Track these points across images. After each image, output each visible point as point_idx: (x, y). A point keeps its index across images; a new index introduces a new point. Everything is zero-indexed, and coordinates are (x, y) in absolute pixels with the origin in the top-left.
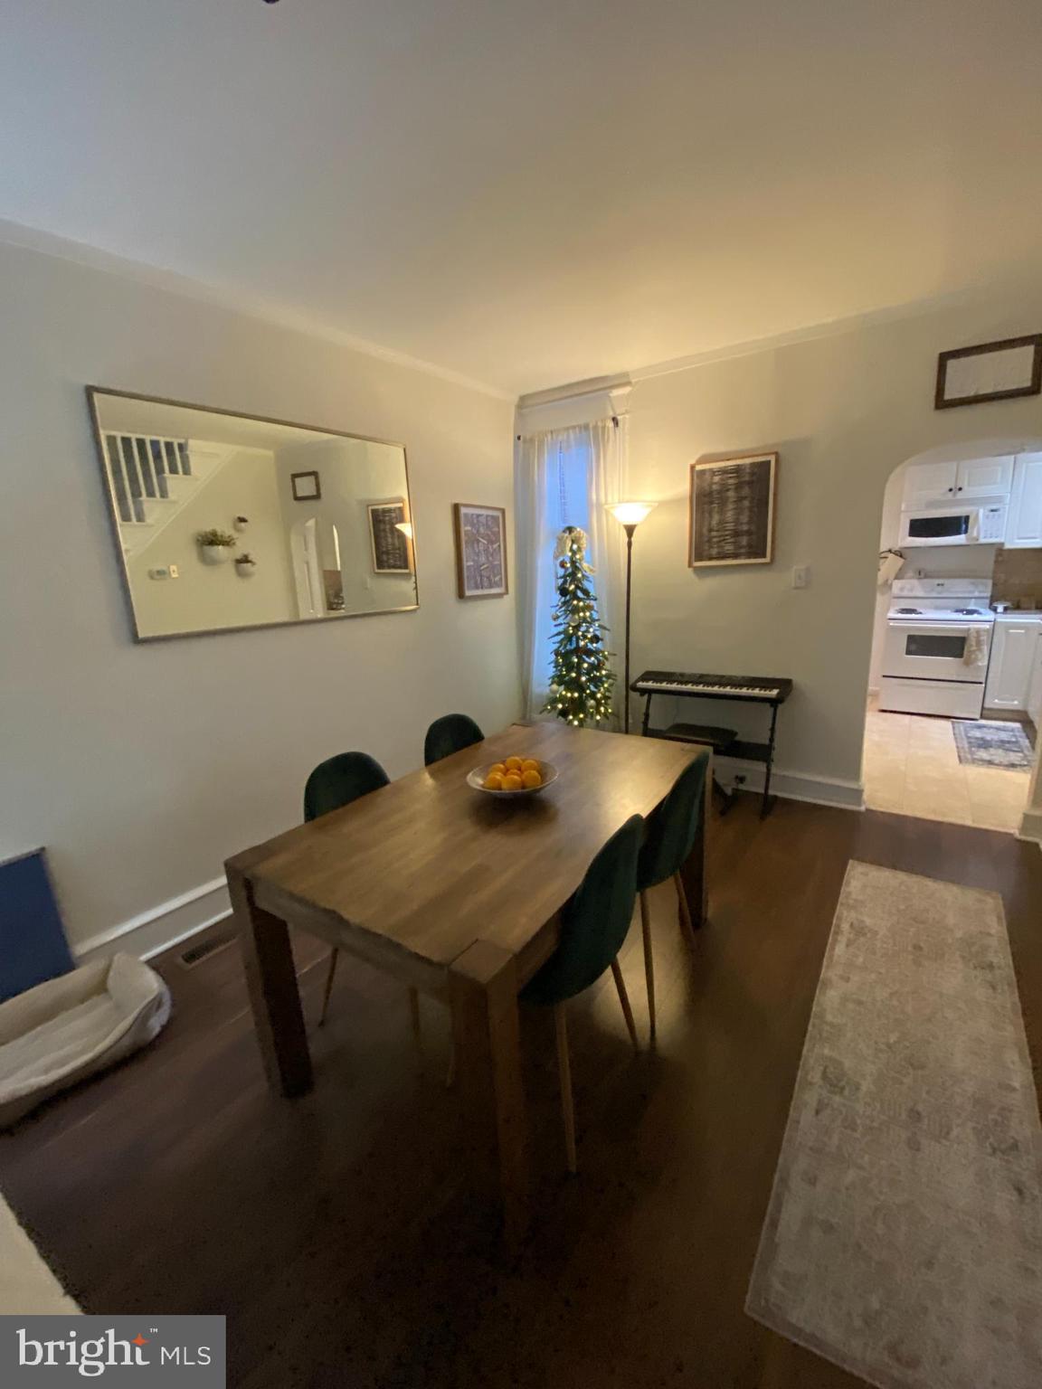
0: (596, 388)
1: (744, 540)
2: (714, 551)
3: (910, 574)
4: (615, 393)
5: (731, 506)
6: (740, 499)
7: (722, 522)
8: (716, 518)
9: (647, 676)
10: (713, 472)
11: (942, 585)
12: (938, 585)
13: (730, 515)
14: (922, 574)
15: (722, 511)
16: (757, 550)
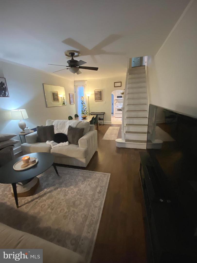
0: (84, 81)
1: (100, 98)
2: (97, 99)
4: (86, 82)
5: (98, 95)
6: (99, 94)
7: (98, 97)
8: (97, 96)
9: (91, 113)
10: (96, 91)
13: (98, 96)
14: (119, 102)
15: (97, 95)
16: (101, 99)
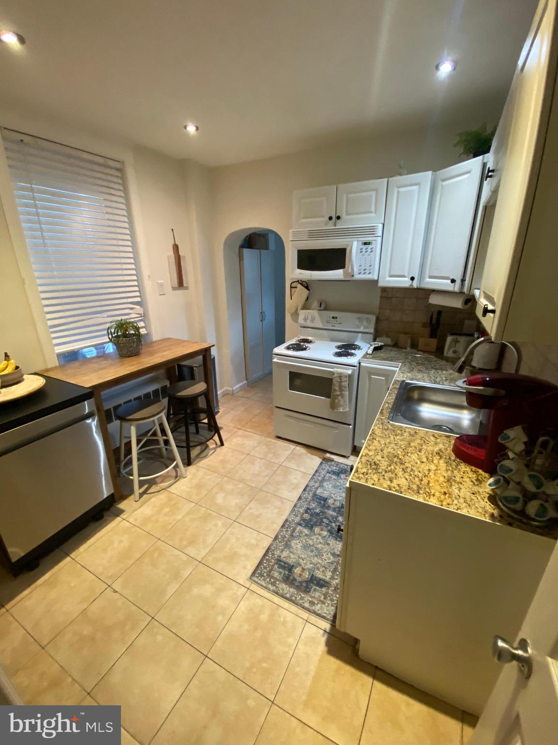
3: (315, 304)
11: (336, 318)
12: (333, 318)
